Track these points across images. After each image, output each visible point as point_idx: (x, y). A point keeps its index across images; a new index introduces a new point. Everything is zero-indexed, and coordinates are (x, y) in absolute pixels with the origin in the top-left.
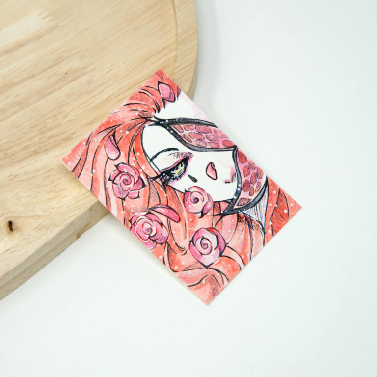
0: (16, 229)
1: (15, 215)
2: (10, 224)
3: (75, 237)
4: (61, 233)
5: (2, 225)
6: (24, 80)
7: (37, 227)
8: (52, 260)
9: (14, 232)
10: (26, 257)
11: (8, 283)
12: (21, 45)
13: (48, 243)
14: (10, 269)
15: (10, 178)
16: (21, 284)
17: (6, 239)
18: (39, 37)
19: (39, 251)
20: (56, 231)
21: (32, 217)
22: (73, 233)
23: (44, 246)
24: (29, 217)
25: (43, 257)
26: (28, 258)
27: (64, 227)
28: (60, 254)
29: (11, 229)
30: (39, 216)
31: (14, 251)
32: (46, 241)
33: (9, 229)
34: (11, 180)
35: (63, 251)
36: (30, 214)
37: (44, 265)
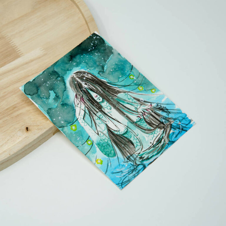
0: (29, 130)
1: (29, 125)
2: (27, 128)
3: (52, 134)
4: (47, 131)
5: (24, 129)
6: (33, 74)
7: (38, 129)
8: (43, 143)
9: (29, 131)
10: (33, 140)
11: (26, 150)
12: (32, 61)
13: (42, 135)
14: (27, 144)
15: (27, 111)
16: (31, 152)
17: (25, 134)
18: (39, 58)
19: (38, 138)
20: (45, 130)
21: (36, 126)
22: (52, 132)
23: (40, 136)
24: (34, 126)
25: (39, 141)
26: (34, 140)
27: (48, 129)
28: (46, 141)
29: (27, 130)
30: (38, 126)
31: (29, 137)
32: (41, 134)
33: (26, 130)
34: (27, 112)
35: (48, 140)
36: (35, 125)
37: (40, 145)
